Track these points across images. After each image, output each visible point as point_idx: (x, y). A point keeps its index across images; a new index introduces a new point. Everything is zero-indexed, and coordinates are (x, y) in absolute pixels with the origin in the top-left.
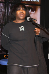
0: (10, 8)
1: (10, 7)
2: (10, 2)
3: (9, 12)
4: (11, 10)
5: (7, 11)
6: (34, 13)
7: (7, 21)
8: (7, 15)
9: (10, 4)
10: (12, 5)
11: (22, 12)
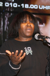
0: (7, 20)
1: (7, 18)
2: (7, 11)
3: (6, 25)
4: (8, 23)
5: (2, 24)
6: (44, 27)
7: (2, 39)
8: (2, 31)
9: (7, 13)
10: (10, 14)
11: (29, 25)
